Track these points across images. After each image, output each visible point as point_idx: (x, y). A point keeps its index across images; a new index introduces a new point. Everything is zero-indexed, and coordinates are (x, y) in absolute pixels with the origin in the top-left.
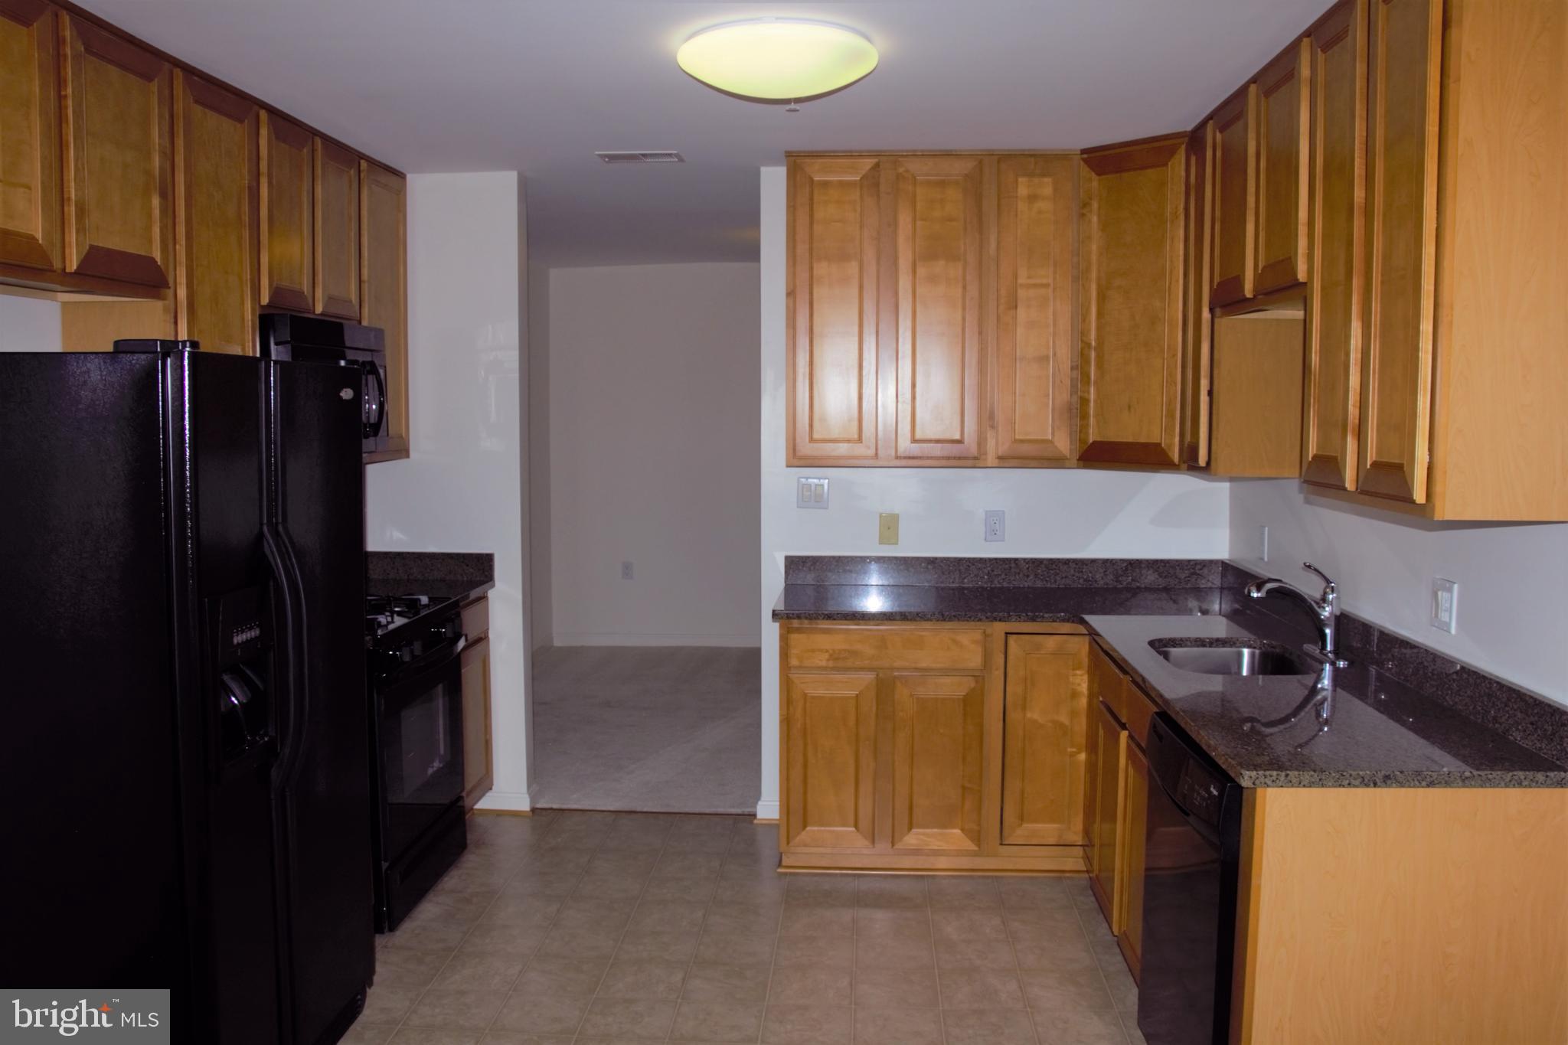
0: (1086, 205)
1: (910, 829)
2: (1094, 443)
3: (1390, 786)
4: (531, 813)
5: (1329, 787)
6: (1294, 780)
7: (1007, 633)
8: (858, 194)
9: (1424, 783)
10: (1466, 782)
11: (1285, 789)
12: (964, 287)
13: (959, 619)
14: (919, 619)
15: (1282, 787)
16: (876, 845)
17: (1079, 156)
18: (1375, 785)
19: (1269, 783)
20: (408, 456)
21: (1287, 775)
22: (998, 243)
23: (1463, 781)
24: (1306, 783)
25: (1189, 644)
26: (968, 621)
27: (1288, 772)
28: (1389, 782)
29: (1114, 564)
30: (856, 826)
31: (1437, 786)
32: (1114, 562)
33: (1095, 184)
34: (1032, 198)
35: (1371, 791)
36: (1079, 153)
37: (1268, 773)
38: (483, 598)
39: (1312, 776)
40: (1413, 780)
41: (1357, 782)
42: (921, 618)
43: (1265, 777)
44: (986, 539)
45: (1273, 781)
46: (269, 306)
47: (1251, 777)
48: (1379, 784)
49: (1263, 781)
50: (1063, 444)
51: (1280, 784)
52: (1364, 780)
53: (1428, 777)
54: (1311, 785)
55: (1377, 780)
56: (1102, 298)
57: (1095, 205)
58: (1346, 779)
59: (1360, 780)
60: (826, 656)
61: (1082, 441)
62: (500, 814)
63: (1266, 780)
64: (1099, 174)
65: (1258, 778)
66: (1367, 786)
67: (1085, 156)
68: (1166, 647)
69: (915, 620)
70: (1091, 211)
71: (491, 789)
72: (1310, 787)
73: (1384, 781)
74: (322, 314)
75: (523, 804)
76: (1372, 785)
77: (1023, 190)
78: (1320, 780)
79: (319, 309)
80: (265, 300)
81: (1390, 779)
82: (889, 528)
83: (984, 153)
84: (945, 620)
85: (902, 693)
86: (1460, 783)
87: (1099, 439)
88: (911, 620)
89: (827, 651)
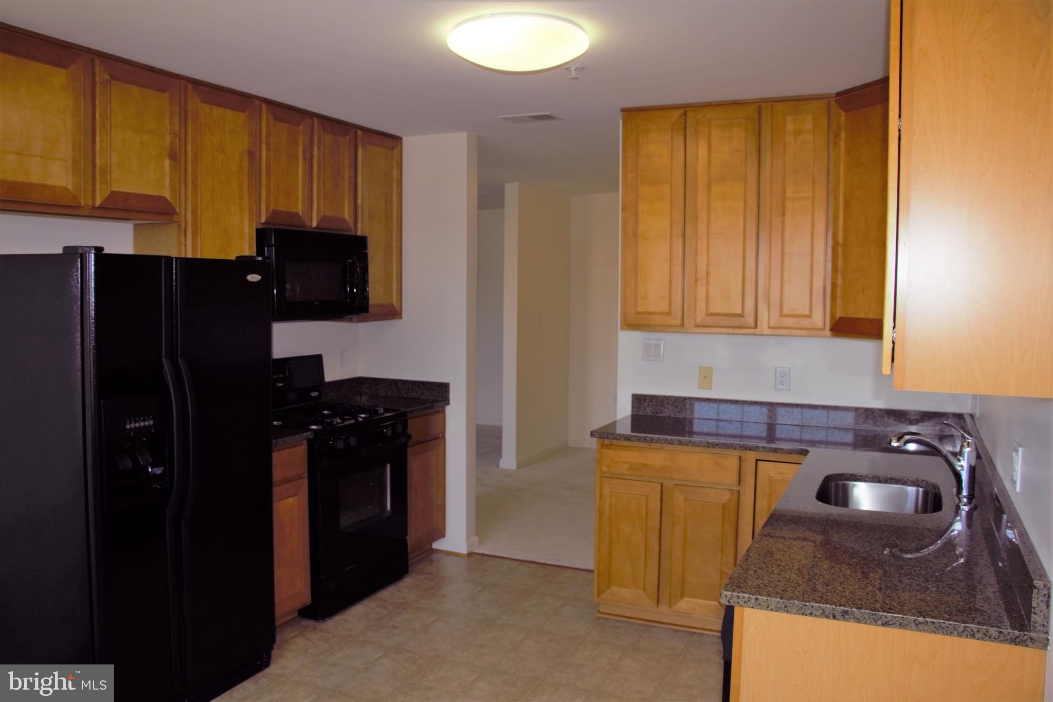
0: (837, 135)
1: (682, 598)
2: (840, 318)
3: (848, 620)
4: (467, 556)
5: (794, 613)
6: (763, 604)
7: (757, 460)
8: (670, 136)
9: (879, 622)
10: (920, 626)
11: (755, 610)
12: (745, 201)
13: (719, 447)
14: (691, 445)
15: (752, 607)
16: (659, 605)
17: (835, 98)
18: (834, 617)
19: (742, 603)
20: (401, 318)
21: (757, 599)
22: (772, 167)
23: (917, 625)
24: (773, 607)
25: (867, 479)
26: (726, 448)
27: (758, 597)
28: (847, 617)
29: (873, 412)
30: (644, 590)
31: (891, 626)
32: (873, 411)
33: (843, 119)
34: (797, 133)
35: (831, 622)
36: (834, 96)
37: (741, 595)
38: (443, 411)
39: (778, 602)
40: (870, 618)
41: (819, 613)
42: (693, 444)
43: (738, 597)
44: (775, 388)
45: (745, 602)
46: (265, 223)
47: (726, 596)
48: (838, 617)
49: (736, 601)
50: (819, 318)
51: (751, 606)
52: (824, 612)
53: (883, 617)
54: (777, 609)
55: (836, 614)
56: (847, 206)
57: (843, 135)
58: (808, 609)
59: (821, 611)
60: (627, 466)
61: (832, 316)
62: (448, 553)
63: (739, 600)
64: (845, 111)
65: (732, 598)
66: (827, 617)
67: (838, 98)
68: (847, 480)
69: (687, 445)
70: (840, 140)
71: (444, 536)
72: (777, 611)
73: (843, 616)
74: (316, 228)
75: (463, 549)
76: (832, 617)
77: (790, 127)
78: (785, 607)
79: (314, 224)
80: (263, 220)
81: (848, 614)
82: (705, 377)
83: (761, 101)
84: (709, 447)
85: (679, 498)
86: (914, 627)
87: (843, 315)
88: (685, 445)
89: (627, 463)
